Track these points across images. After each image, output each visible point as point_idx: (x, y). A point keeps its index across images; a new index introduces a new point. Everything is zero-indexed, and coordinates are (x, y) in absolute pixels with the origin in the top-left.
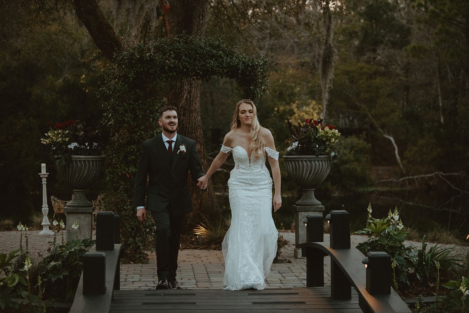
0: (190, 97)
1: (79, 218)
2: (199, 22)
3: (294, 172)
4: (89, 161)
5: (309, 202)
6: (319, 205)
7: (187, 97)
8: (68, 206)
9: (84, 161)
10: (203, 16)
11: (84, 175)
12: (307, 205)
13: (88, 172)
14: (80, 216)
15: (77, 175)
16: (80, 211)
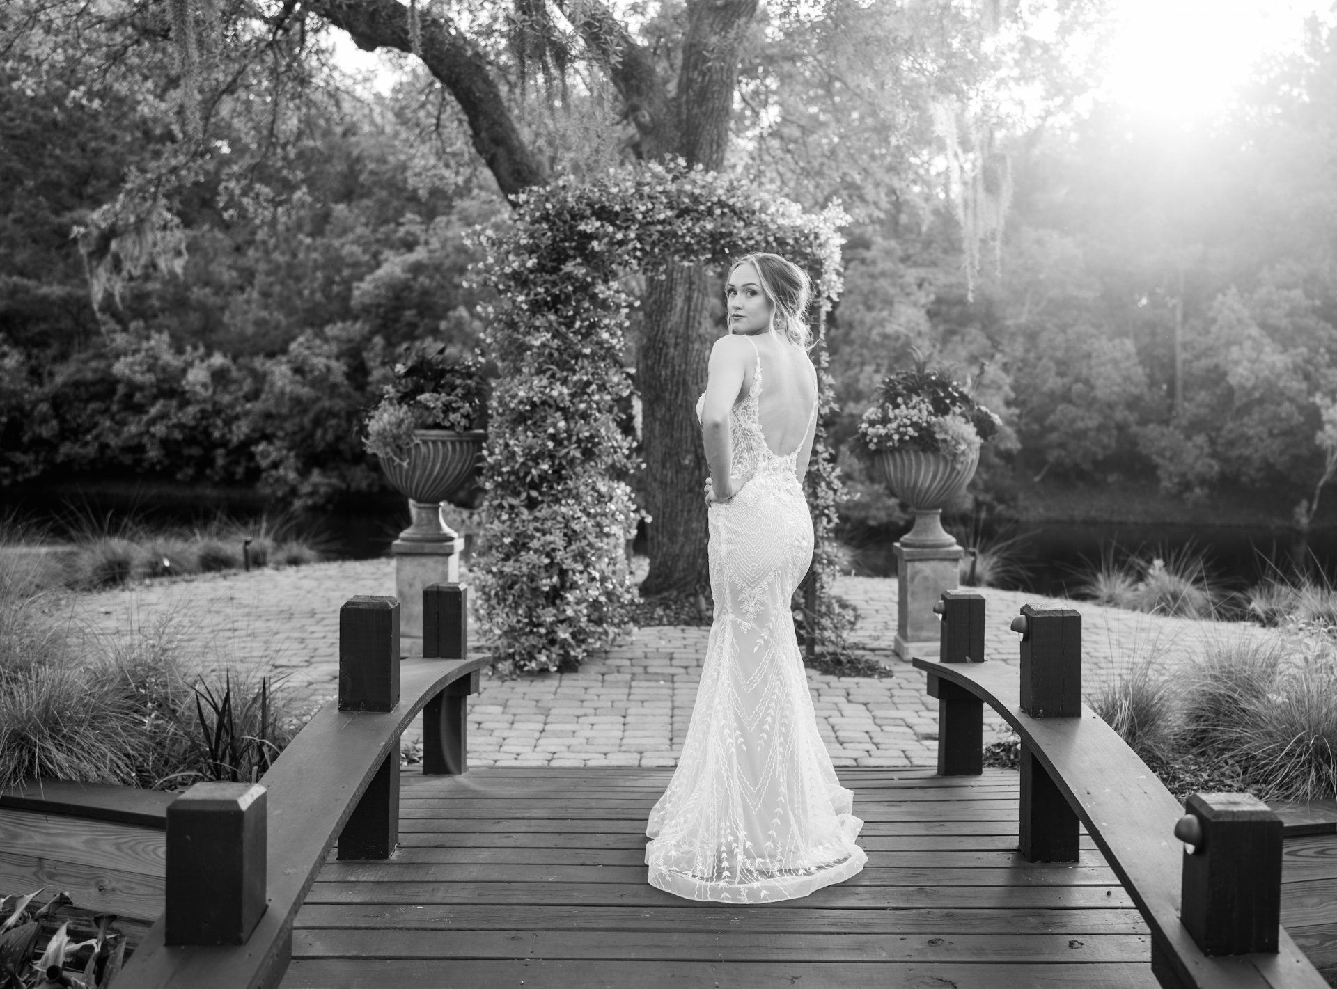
0: (689, 309)
1: (424, 565)
2: (711, 158)
3: (899, 476)
4: (444, 443)
5: (930, 538)
6: (951, 545)
7: (682, 309)
8: (404, 540)
9: (434, 442)
10: (719, 146)
11: (435, 473)
12: (925, 546)
13: (442, 466)
14: (424, 560)
15: (418, 473)
16: (426, 551)
